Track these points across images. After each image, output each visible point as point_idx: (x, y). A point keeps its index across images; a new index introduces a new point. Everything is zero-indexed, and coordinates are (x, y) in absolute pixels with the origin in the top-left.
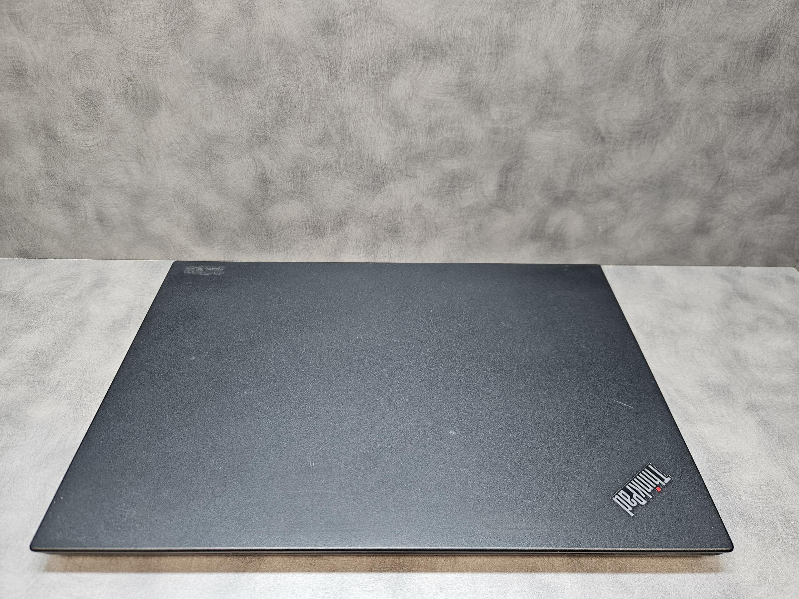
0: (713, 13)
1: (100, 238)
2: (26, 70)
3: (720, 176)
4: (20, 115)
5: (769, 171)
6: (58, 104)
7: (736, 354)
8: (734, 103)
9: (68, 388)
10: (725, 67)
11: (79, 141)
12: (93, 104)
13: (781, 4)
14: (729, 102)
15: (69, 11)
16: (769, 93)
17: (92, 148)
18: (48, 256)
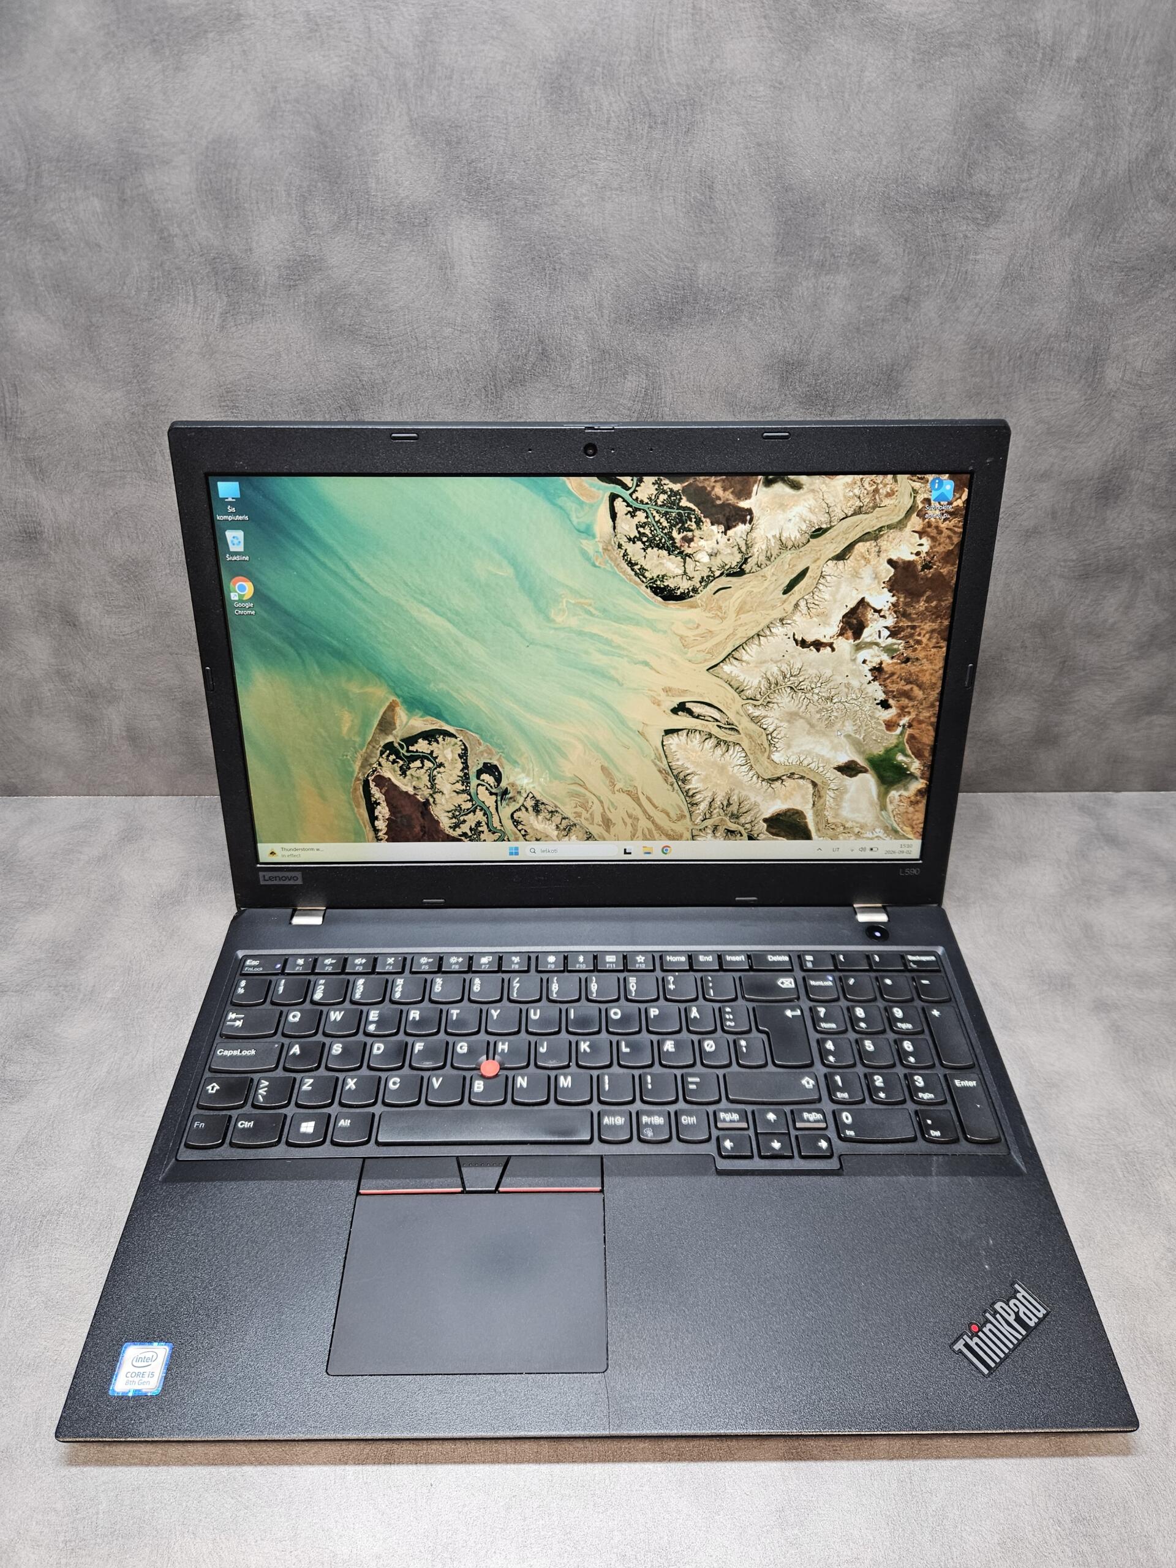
0: (1028, 444)
1: (129, 764)
2: (41, 533)
3: (1065, 662)
4: (26, 593)
5: (1136, 654)
6: (85, 578)
7: (1087, 928)
8: (1073, 561)
9: (110, 995)
10: (1054, 514)
11: (110, 627)
12: (136, 576)
13: (1125, 431)
14: (1065, 561)
15: (112, 455)
16: (1124, 547)
17: (128, 636)
18: (49, 792)
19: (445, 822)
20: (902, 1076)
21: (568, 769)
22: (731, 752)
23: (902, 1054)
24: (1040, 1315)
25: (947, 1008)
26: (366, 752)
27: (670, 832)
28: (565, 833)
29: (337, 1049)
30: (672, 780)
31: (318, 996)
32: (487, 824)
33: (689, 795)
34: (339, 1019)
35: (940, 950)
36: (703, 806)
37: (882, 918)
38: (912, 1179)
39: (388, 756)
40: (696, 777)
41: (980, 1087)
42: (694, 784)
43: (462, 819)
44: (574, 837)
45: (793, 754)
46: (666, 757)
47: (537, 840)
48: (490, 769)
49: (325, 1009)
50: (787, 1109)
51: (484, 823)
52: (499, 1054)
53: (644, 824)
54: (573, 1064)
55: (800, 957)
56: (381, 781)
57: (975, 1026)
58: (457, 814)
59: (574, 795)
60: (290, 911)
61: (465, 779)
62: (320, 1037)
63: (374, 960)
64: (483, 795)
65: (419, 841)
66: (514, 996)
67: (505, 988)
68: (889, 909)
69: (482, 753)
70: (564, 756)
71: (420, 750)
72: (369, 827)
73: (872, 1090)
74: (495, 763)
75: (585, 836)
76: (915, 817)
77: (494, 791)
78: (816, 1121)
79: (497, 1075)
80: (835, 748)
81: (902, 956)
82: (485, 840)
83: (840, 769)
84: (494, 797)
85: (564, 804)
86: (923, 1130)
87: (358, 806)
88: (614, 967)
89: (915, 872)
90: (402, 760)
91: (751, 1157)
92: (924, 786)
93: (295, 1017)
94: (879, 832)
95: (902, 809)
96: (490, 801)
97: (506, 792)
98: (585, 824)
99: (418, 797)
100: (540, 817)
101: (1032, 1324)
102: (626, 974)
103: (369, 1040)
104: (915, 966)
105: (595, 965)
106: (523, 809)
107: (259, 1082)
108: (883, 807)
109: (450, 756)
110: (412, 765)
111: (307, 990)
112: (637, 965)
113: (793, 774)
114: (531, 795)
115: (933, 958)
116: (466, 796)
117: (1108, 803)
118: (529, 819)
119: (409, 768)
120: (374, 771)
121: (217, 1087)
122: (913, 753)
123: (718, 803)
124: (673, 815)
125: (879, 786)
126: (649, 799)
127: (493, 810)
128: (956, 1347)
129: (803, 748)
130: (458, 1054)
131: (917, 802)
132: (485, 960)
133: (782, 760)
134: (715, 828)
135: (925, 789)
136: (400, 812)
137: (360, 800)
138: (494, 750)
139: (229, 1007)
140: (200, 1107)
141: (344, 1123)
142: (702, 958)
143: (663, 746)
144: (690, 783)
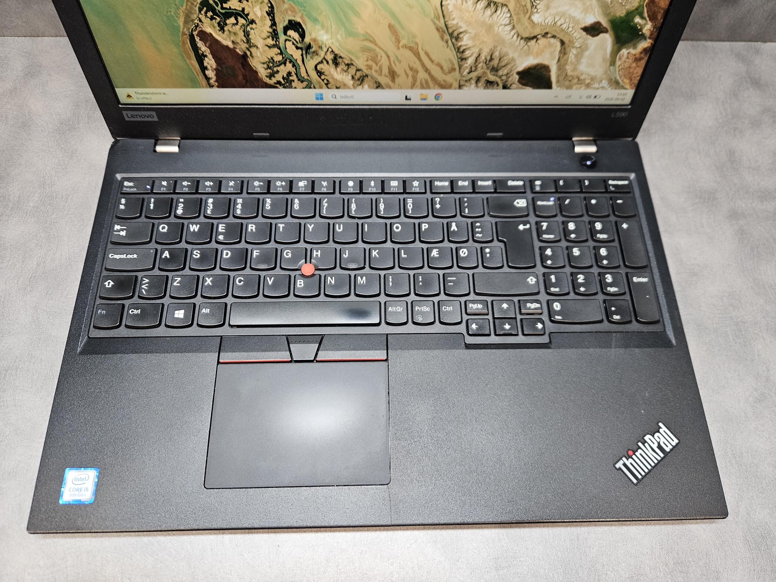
7: (731, 153)
19: (263, 73)
20: (596, 274)
21: (360, 27)
22: (499, 12)
23: (598, 258)
24: (674, 444)
25: (633, 221)
26: (186, 9)
27: (442, 82)
28: (359, 83)
29: (197, 254)
30: (447, 37)
31: (180, 212)
32: (296, 74)
33: (460, 51)
34: (196, 230)
35: (632, 176)
36: (470, 61)
37: (592, 149)
38: (598, 350)
39: (206, 13)
40: (467, 35)
41: (650, 283)
42: (465, 41)
43: (275, 69)
44: (366, 86)
45: (550, 15)
46: (444, 16)
47: (337, 88)
48: (294, 25)
49: (186, 222)
50: (516, 299)
51: (293, 73)
52: (315, 259)
53: (422, 75)
54: (367, 266)
55: (531, 182)
56: (204, 36)
57: (651, 237)
58: (271, 64)
59: (365, 50)
60: (153, 141)
61: (274, 35)
62: (183, 245)
63: (219, 183)
64: (291, 49)
65: (243, 87)
66: (324, 213)
67: (316, 205)
68: (598, 142)
69: (286, 10)
70: (357, 14)
71: (232, 7)
72: (201, 76)
73: (575, 285)
74: (298, 20)
75: (375, 86)
76: (635, 71)
77: (299, 45)
78: (536, 309)
79: (313, 275)
80: (586, 10)
81: (605, 181)
82: (295, 88)
83: (586, 29)
84: (300, 52)
85: (358, 58)
86: (608, 315)
87: (190, 58)
88: (396, 190)
89: (623, 114)
90: (219, 16)
91: (489, 335)
92: (649, 45)
93: (163, 228)
94: (605, 83)
95: (627, 65)
96: (297, 55)
97: (309, 47)
98: (375, 75)
99: (238, 50)
100: (339, 69)
101: (668, 449)
102: (405, 196)
103: (220, 247)
104: (613, 189)
105: (383, 188)
106: (325, 62)
107: (142, 280)
108: (613, 63)
109: (259, 13)
110: (228, 22)
111: (171, 206)
112: (413, 189)
113: (547, 33)
114: (330, 50)
115: (626, 182)
116: (276, 50)
117: (757, 51)
118: (329, 69)
119: (226, 24)
120: (196, 27)
121: (112, 283)
122: (649, 16)
123: (483, 58)
124: (446, 67)
125: (614, 45)
126: (427, 54)
127: (300, 62)
128: (617, 466)
129: (560, 10)
130: (285, 258)
131: (640, 59)
132: (301, 184)
133: (540, 20)
134: (478, 80)
135: (650, 47)
136: (224, 63)
137: (190, 52)
138: (297, 8)
139: (115, 220)
140: (102, 298)
141: (205, 311)
142: (460, 183)
143: (442, 5)
144: (462, 40)
